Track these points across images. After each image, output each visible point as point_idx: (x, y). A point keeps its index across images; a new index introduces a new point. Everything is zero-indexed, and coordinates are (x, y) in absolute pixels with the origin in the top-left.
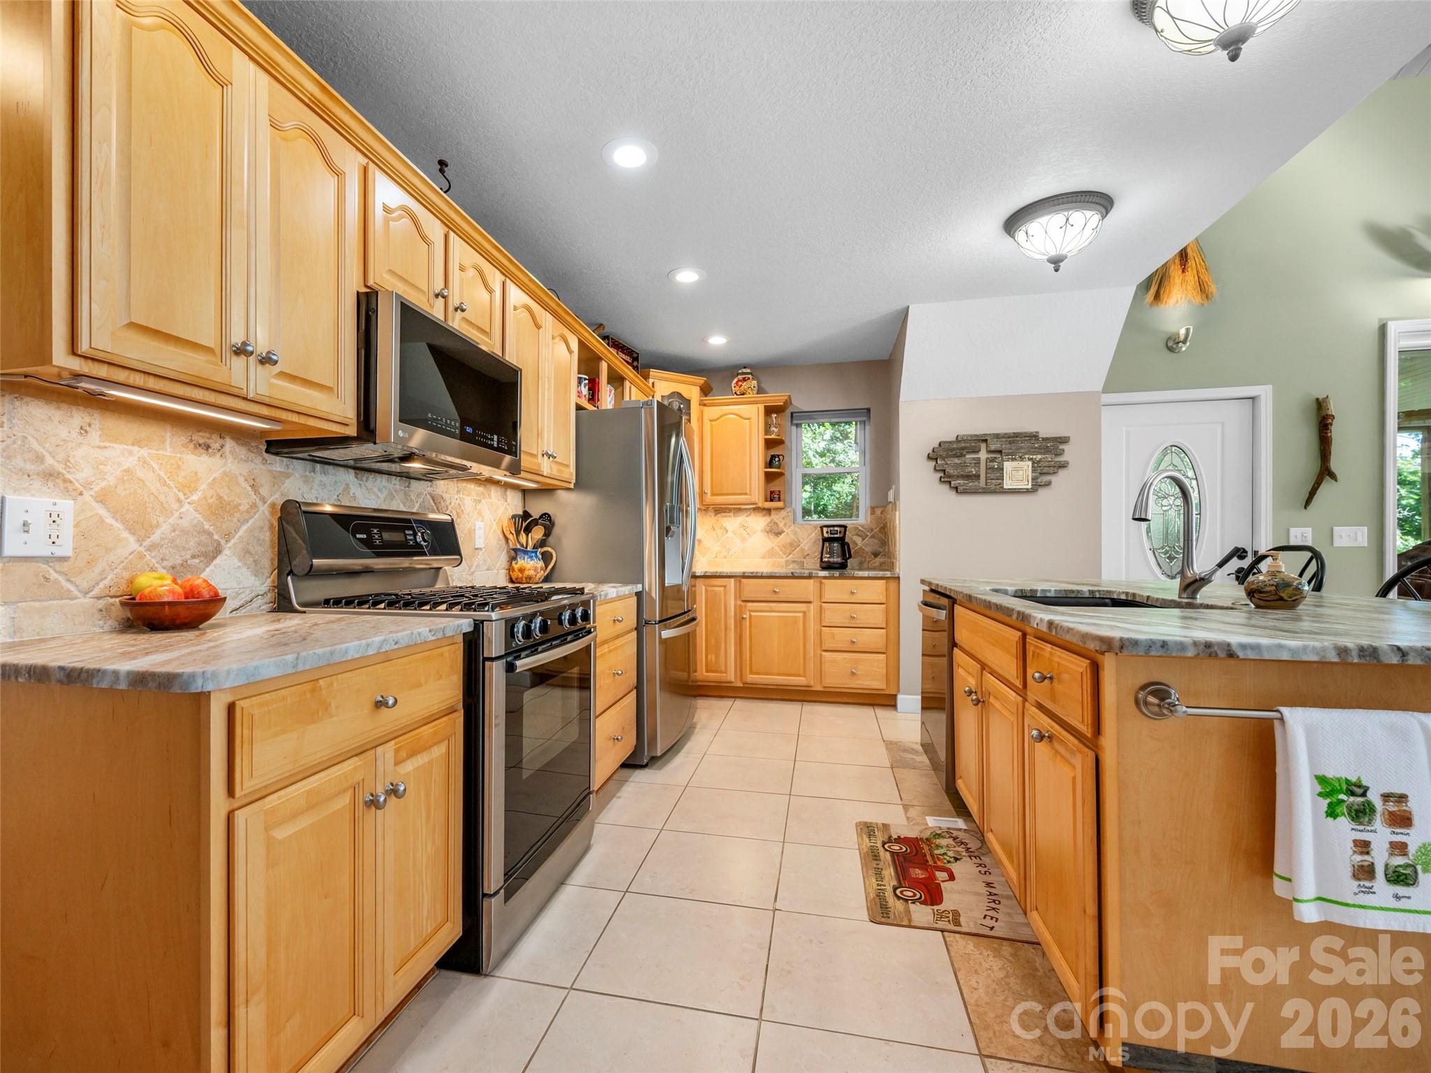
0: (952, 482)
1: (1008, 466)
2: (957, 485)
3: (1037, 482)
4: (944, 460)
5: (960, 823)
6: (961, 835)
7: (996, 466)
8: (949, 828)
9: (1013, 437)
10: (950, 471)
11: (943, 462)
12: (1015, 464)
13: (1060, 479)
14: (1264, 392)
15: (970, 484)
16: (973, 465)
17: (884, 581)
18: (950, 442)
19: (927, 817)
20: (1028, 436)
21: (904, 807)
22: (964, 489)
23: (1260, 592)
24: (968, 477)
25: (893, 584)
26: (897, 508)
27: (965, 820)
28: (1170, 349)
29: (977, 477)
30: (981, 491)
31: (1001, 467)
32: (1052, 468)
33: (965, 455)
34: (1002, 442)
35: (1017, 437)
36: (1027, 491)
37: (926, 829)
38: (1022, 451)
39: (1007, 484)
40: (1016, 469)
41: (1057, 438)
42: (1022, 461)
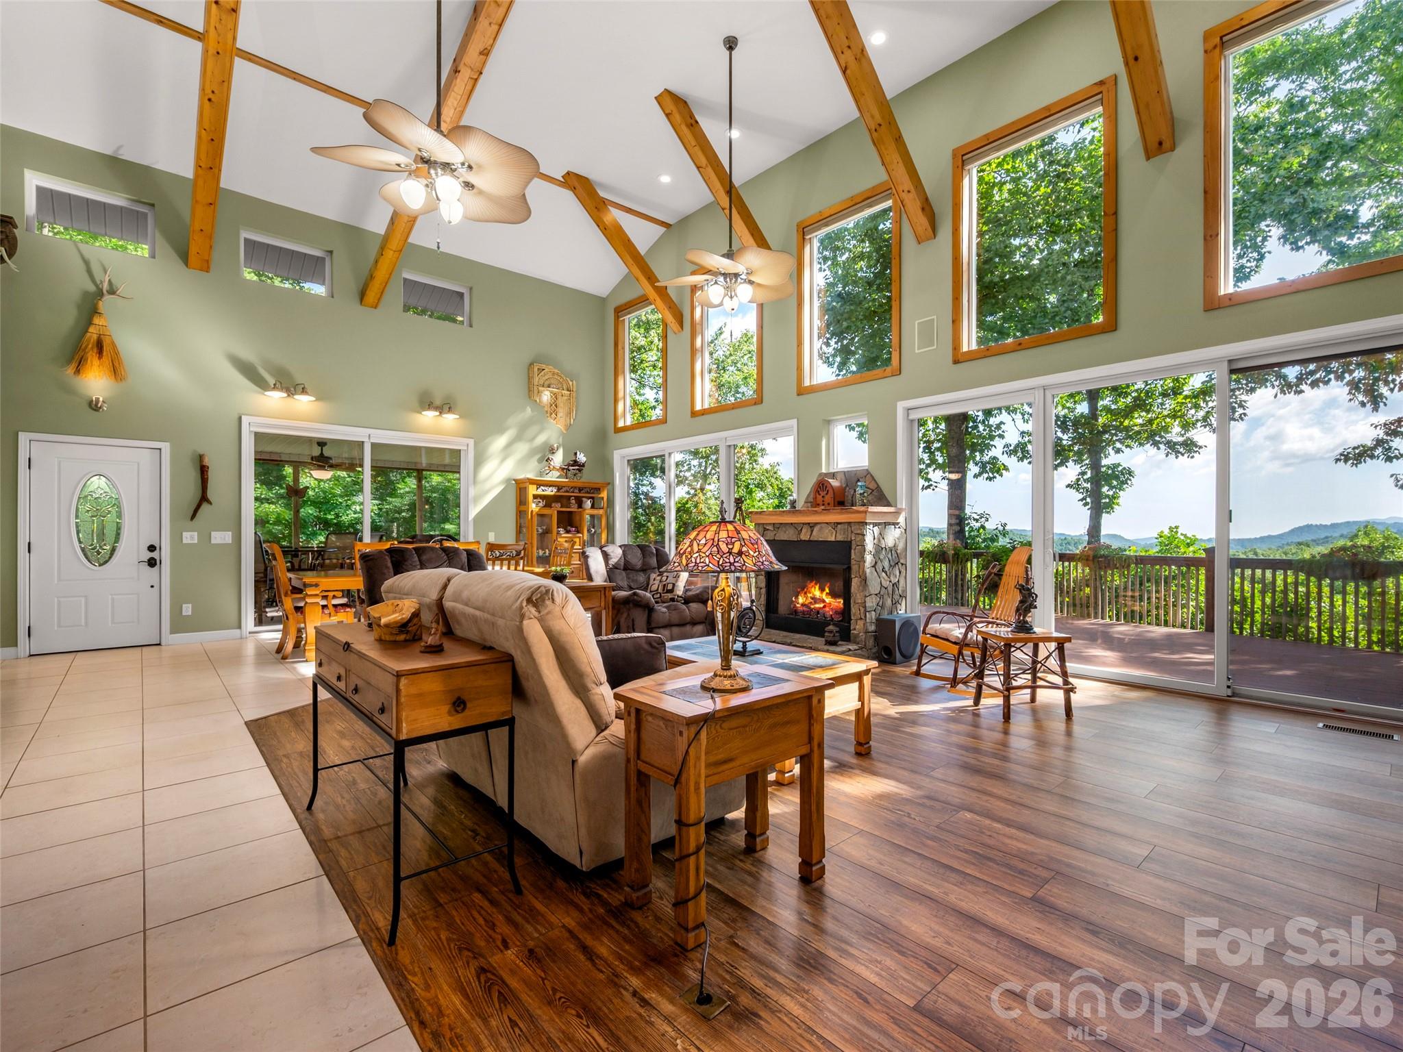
14: (166, 447)
28: (93, 409)
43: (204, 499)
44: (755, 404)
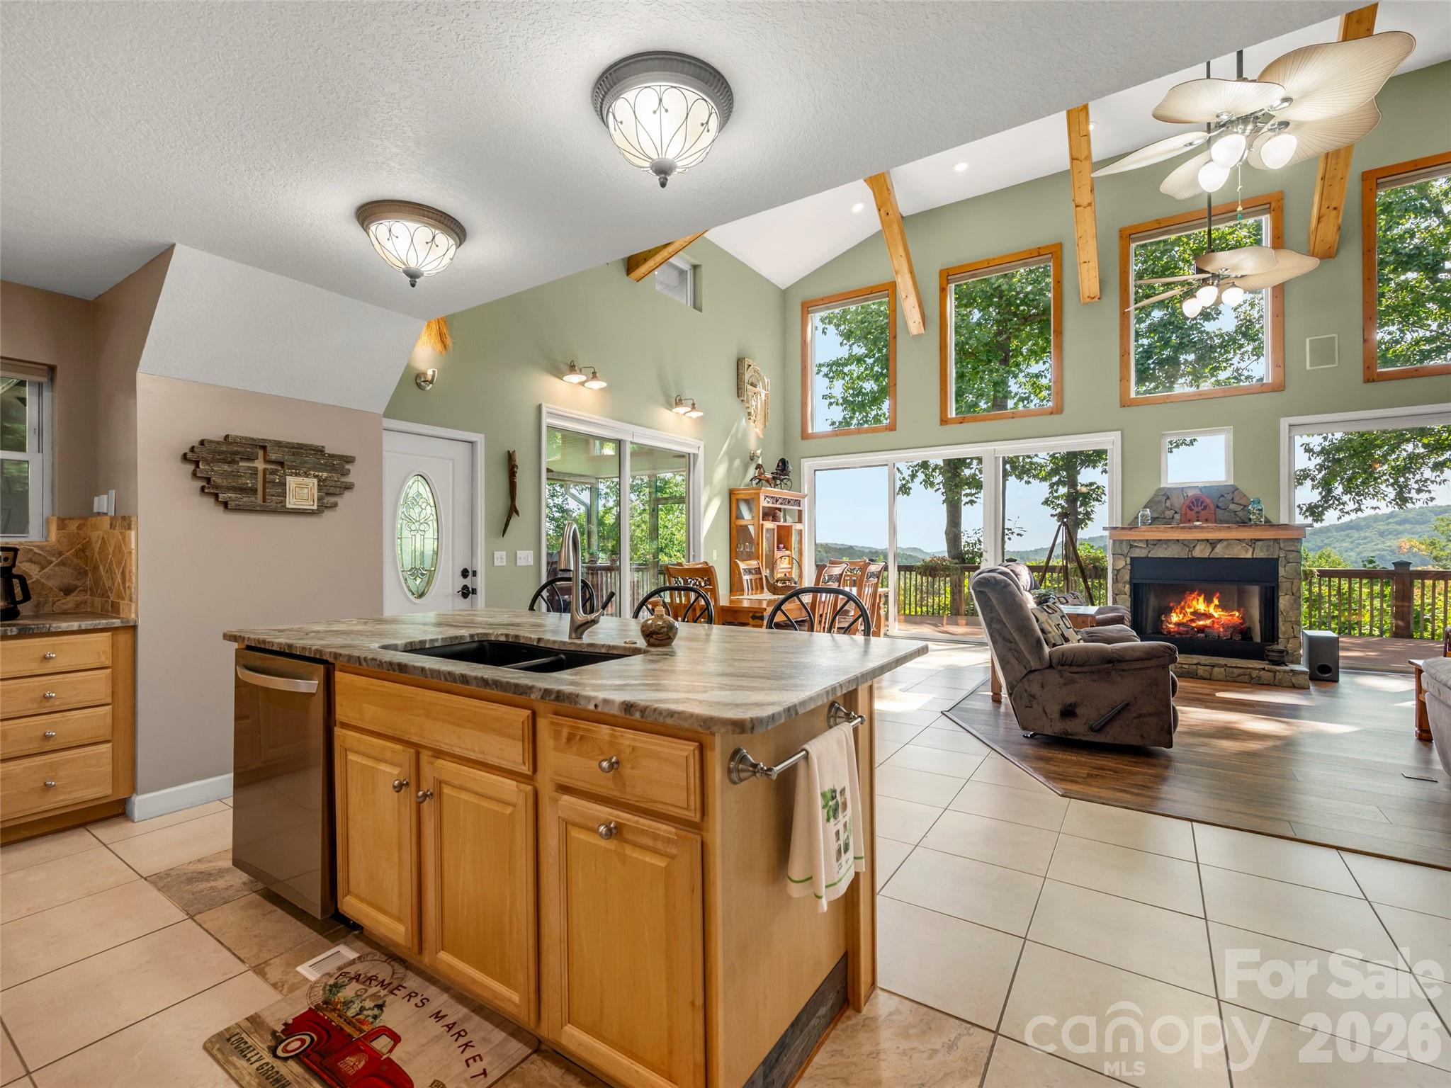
0: (221, 495)
1: (292, 481)
2: (228, 499)
3: (323, 503)
4: (209, 464)
5: (347, 953)
6: (360, 968)
7: (277, 481)
8: (340, 968)
9: (297, 448)
10: (216, 479)
11: (207, 467)
12: (299, 480)
13: (345, 500)
14: (480, 439)
15: (245, 499)
16: (248, 475)
17: (109, 634)
18: (218, 443)
19: (299, 969)
20: (314, 450)
21: (255, 971)
22: (236, 505)
23: (658, 634)
24: (242, 490)
25: (124, 638)
26: (133, 526)
27: (345, 943)
28: (419, 385)
29: (254, 491)
30: (258, 508)
31: (283, 481)
32: (338, 489)
33: (238, 463)
34: (284, 451)
35: (302, 448)
36: (312, 513)
37: (312, 988)
38: (307, 466)
39: (291, 503)
40: (300, 486)
41: (343, 456)
42: (307, 477)
43: (513, 510)
44: (1052, 413)
